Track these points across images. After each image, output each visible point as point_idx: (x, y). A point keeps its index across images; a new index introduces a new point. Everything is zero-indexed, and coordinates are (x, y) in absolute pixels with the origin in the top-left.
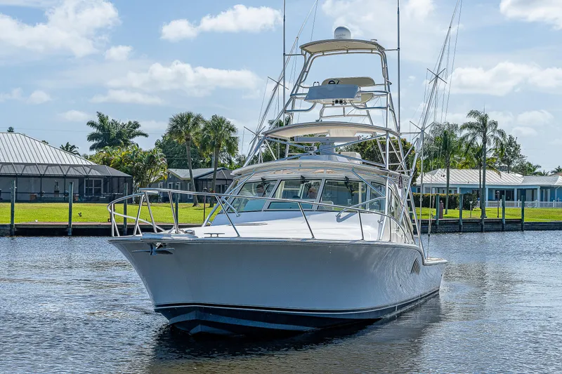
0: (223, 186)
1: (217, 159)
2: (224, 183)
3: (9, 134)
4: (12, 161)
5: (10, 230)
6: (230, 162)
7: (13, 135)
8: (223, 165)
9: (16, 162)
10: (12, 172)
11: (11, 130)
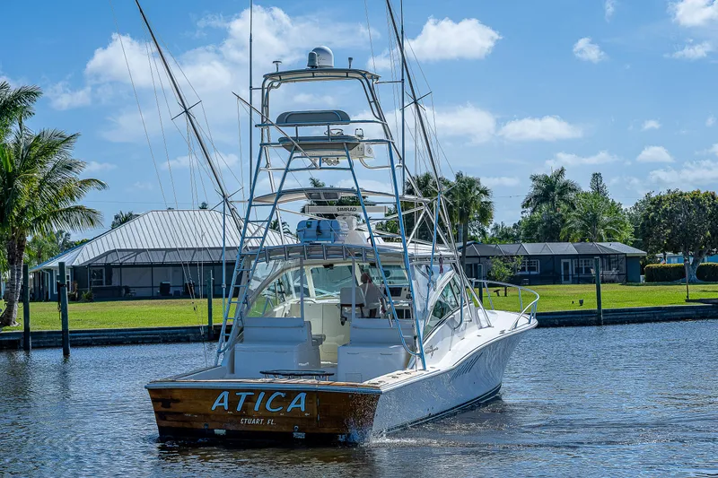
0: (476, 265)
1: (465, 232)
2: (476, 261)
3: (202, 212)
4: (207, 246)
5: (209, 333)
6: (484, 233)
7: (207, 212)
8: (472, 238)
9: (212, 246)
10: (207, 259)
11: (204, 207)
